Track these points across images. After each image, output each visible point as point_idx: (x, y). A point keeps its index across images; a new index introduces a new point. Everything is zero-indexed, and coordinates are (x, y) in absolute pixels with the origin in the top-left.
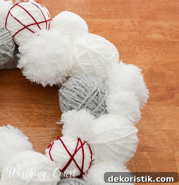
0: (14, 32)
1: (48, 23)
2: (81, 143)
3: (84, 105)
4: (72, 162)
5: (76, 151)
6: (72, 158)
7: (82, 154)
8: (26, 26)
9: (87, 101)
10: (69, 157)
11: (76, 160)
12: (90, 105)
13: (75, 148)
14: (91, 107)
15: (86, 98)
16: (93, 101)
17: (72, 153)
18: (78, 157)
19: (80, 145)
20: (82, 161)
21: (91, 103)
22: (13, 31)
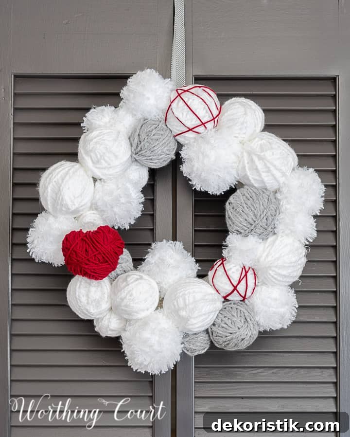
1: (216, 120)
2: (245, 271)
3: (252, 230)
4: (235, 292)
5: (239, 282)
6: (235, 288)
7: (245, 284)
8: (190, 128)
9: (255, 226)
10: (232, 288)
11: (239, 290)
12: (258, 230)
13: (238, 279)
14: (259, 232)
15: (254, 224)
16: (261, 226)
17: (235, 284)
18: (241, 288)
19: (244, 274)
20: (245, 290)
21: (259, 228)
22: (175, 131)
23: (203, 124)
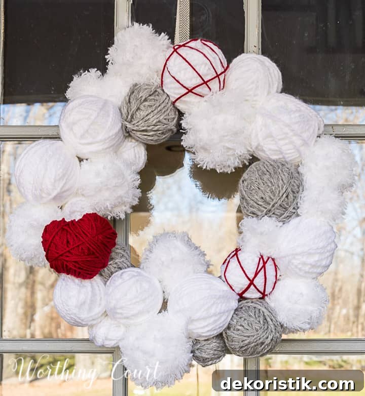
0: (174, 97)
1: (222, 78)
2: (263, 262)
3: (270, 211)
4: (252, 287)
5: (256, 274)
6: (252, 282)
7: (263, 277)
8: (190, 89)
9: (273, 206)
10: (248, 283)
11: (256, 284)
12: (278, 211)
13: (255, 270)
14: (278, 214)
15: (272, 203)
16: (280, 205)
17: (251, 276)
18: (259, 281)
19: (261, 264)
20: (264, 284)
21: (279, 208)
22: (173, 95)
23: (205, 83)
